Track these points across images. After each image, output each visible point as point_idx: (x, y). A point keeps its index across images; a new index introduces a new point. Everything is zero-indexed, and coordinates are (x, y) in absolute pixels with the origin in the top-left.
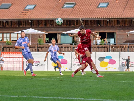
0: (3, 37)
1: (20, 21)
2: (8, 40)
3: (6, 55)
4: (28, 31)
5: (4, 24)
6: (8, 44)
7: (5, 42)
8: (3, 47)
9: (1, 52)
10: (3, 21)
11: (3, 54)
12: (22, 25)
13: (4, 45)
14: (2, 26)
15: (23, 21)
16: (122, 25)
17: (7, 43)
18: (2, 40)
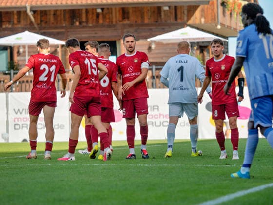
16: (136, 22)
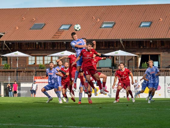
0: (36, 60)
1: (54, 42)
2: (41, 63)
3: (39, 80)
4: (63, 53)
5: (37, 46)
6: (42, 68)
7: (38, 66)
8: (36, 71)
9: (34, 77)
10: (36, 43)
11: (36, 79)
12: (57, 47)
13: (38, 69)
14: (34, 48)
15: (58, 42)
17: (40, 67)
18: (34, 64)
